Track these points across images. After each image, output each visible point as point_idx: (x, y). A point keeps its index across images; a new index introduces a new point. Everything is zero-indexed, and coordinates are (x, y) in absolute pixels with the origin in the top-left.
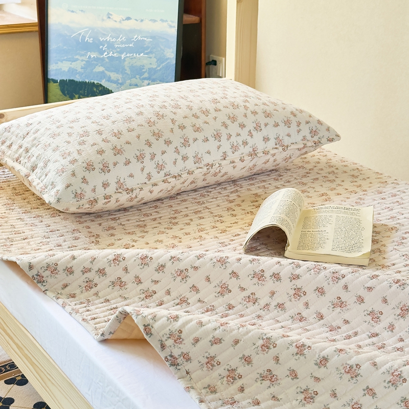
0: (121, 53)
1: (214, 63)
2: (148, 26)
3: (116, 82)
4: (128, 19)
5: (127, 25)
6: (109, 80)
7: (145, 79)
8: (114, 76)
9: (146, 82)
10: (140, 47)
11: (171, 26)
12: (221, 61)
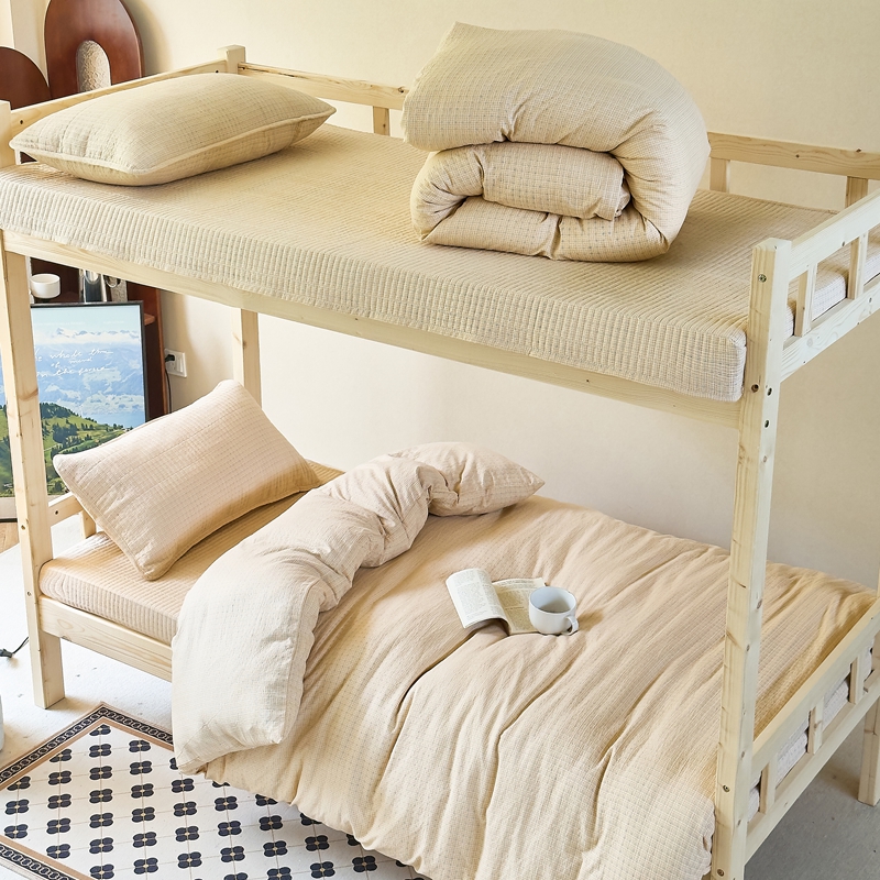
0: (77, 369)
1: (172, 358)
2: (107, 339)
3: (74, 400)
4: (83, 333)
5: (82, 340)
6: (66, 399)
7: (108, 393)
8: (71, 394)
9: (111, 397)
10: (99, 361)
11: (133, 337)
12: (180, 357)
